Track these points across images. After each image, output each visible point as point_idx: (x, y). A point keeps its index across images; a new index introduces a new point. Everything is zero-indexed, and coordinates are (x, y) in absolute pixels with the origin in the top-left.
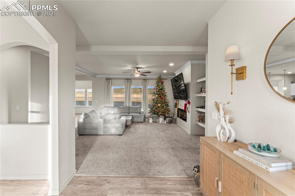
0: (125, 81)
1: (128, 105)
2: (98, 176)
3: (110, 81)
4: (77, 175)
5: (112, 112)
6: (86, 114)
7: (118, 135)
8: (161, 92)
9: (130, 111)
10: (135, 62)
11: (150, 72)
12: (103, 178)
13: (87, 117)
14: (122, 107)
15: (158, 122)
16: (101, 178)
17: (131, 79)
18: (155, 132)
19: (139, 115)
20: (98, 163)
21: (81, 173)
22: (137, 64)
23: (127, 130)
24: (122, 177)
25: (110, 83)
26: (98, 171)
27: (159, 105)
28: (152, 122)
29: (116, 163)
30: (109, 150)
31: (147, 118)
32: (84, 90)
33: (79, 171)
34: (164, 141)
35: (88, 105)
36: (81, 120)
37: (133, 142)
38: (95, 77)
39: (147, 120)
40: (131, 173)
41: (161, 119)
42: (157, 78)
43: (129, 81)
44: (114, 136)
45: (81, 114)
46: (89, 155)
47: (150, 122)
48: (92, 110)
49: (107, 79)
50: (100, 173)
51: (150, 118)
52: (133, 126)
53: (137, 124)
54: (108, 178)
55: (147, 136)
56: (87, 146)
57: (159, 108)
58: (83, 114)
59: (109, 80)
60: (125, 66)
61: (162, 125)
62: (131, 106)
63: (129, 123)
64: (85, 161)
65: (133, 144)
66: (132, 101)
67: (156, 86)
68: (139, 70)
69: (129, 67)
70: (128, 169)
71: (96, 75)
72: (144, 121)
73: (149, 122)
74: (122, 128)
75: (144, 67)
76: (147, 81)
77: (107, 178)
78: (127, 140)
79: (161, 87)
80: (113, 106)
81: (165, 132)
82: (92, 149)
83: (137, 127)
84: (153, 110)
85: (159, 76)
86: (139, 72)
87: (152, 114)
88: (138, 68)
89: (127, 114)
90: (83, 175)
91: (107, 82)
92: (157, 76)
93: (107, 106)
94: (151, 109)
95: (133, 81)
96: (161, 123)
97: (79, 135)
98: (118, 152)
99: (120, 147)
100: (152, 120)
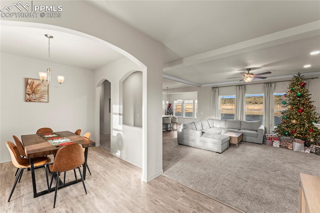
0: (236, 88)
1: (239, 119)
2: (177, 182)
3: (217, 90)
4: (163, 174)
5: (218, 126)
6: (184, 125)
7: (216, 152)
8: (299, 100)
9: (242, 127)
10: (241, 63)
11: (270, 73)
12: (181, 185)
13: (186, 128)
14: (232, 121)
15: (291, 149)
16: (179, 185)
17: (244, 85)
18: (274, 161)
19: (255, 133)
20: (183, 172)
21: (166, 174)
22: (246, 65)
23: (230, 149)
24: (199, 192)
25: (217, 92)
26: (179, 178)
27: (294, 121)
28: (279, 147)
29: (200, 178)
30: (198, 165)
31: (270, 139)
32: (192, 101)
33: (165, 172)
34: (283, 176)
35: (184, 116)
36: (180, 130)
37: (230, 164)
38: (200, 87)
39: (268, 142)
40: (210, 193)
41: (297, 145)
42: (291, 79)
43: (242, 88)
44: (211, 153)
45: (180, 124)
46: (179, 163)
47: (275, 146)
48: (193, 122)
49: (213, 88)
50: (180, 181)
51: (275, 139)
52: (242, 146)
53: (251, 145)
54: (186, 188)
55: (256, 163)
56: (181, 155)
57: (294, 126)
58: (182, 125)
59: (215, 89)
60: (230, 71)
61: (297, 154)
62: (244, 120)
63: (235, 142)
64: (173, 166)
65: (230, 167)
66: (246, 114)
67: (289, 92)
68: (250, 72)
69: (236, 71)
70: (208, 188)
71: (201, 85)
72: (264, 143)
73: (272, 145)
74: (221, 145)
75: (258, 66)
76: (273, 85)
77: (184, 187)
78: (224, 160)
79: (300, 92)
80: (220, 119)
81: (297, 165)
82: (184, 159)
83: (247, 149)
84: (282, 129)
85: (297, 75)
86: (252, 74)
87: (279, 134)
88: (249, 69)
89: (237, 130)
90: (167, 176)
91: (213, 92)
92: (292, 76)
93: (212, 119)
94: (278, 127)
95: (248, 87)
96: (296, 151)
97: (179, 144)
98: (206, 169)
99: (212, 164)
100: (279, 144)
